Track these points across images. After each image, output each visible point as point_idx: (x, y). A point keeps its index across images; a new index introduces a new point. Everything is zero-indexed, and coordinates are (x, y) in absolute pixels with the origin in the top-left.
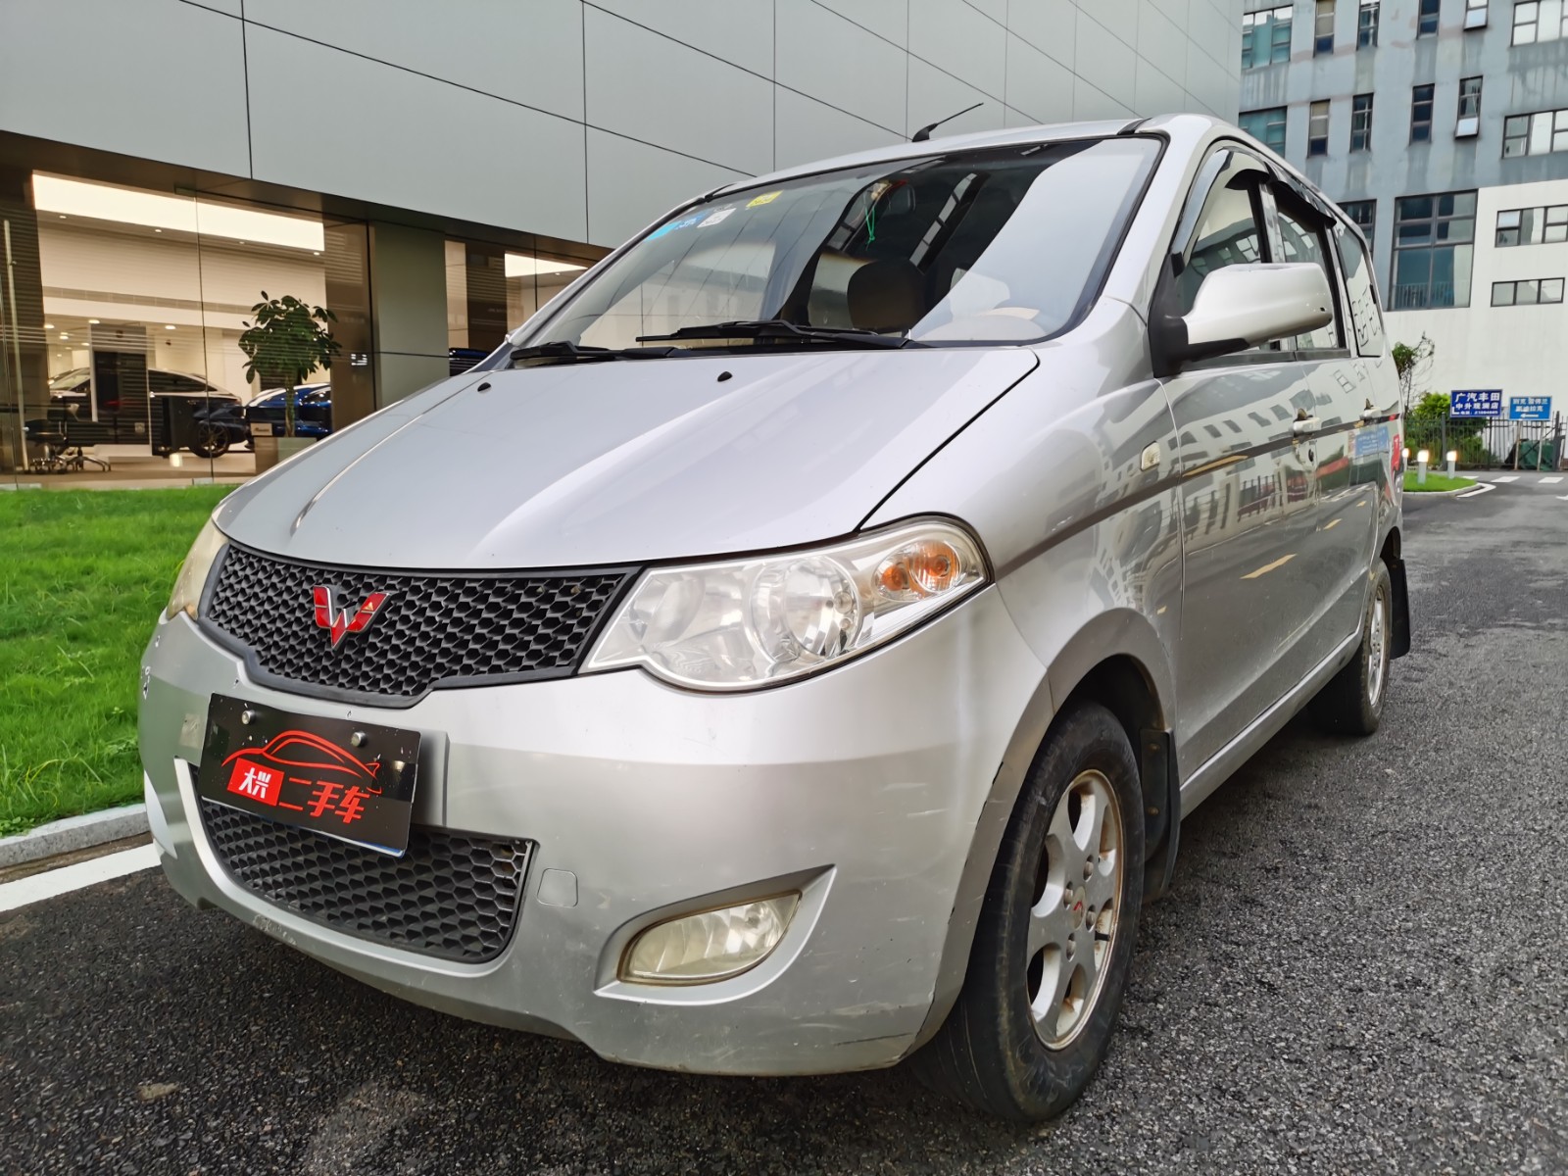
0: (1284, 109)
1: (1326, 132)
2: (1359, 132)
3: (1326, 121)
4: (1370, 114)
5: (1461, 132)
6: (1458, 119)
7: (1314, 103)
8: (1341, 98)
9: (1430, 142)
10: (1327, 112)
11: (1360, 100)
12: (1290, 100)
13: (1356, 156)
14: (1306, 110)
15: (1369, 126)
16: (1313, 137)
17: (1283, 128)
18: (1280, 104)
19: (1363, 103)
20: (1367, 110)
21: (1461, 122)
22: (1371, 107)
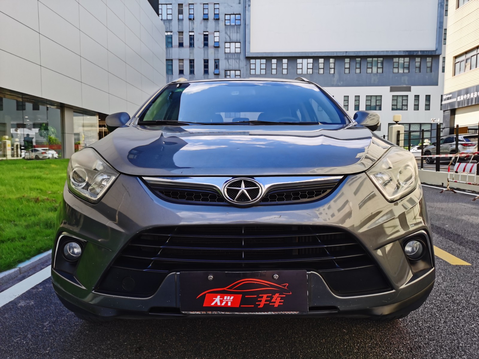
0: (172, 60)
1: (183, 68)
2: (191, 69)
3: (183, 65)
4: (194, 65)
5: (215, 73)
6: (215, 69)
7: (179, 60)
8: (186, 59)
9: (208, 74)
10: (183, 63)
11: (191, 61)
12: (173, 58)
13: (191, 76)
14: (178, 61)
15: (194, 68)
16: (180, 69)
17: (172, 65)
18: (171, 59)
19: (192, 61)
20: (193, 64)
21: (215, 70)
22: (194, 63)
